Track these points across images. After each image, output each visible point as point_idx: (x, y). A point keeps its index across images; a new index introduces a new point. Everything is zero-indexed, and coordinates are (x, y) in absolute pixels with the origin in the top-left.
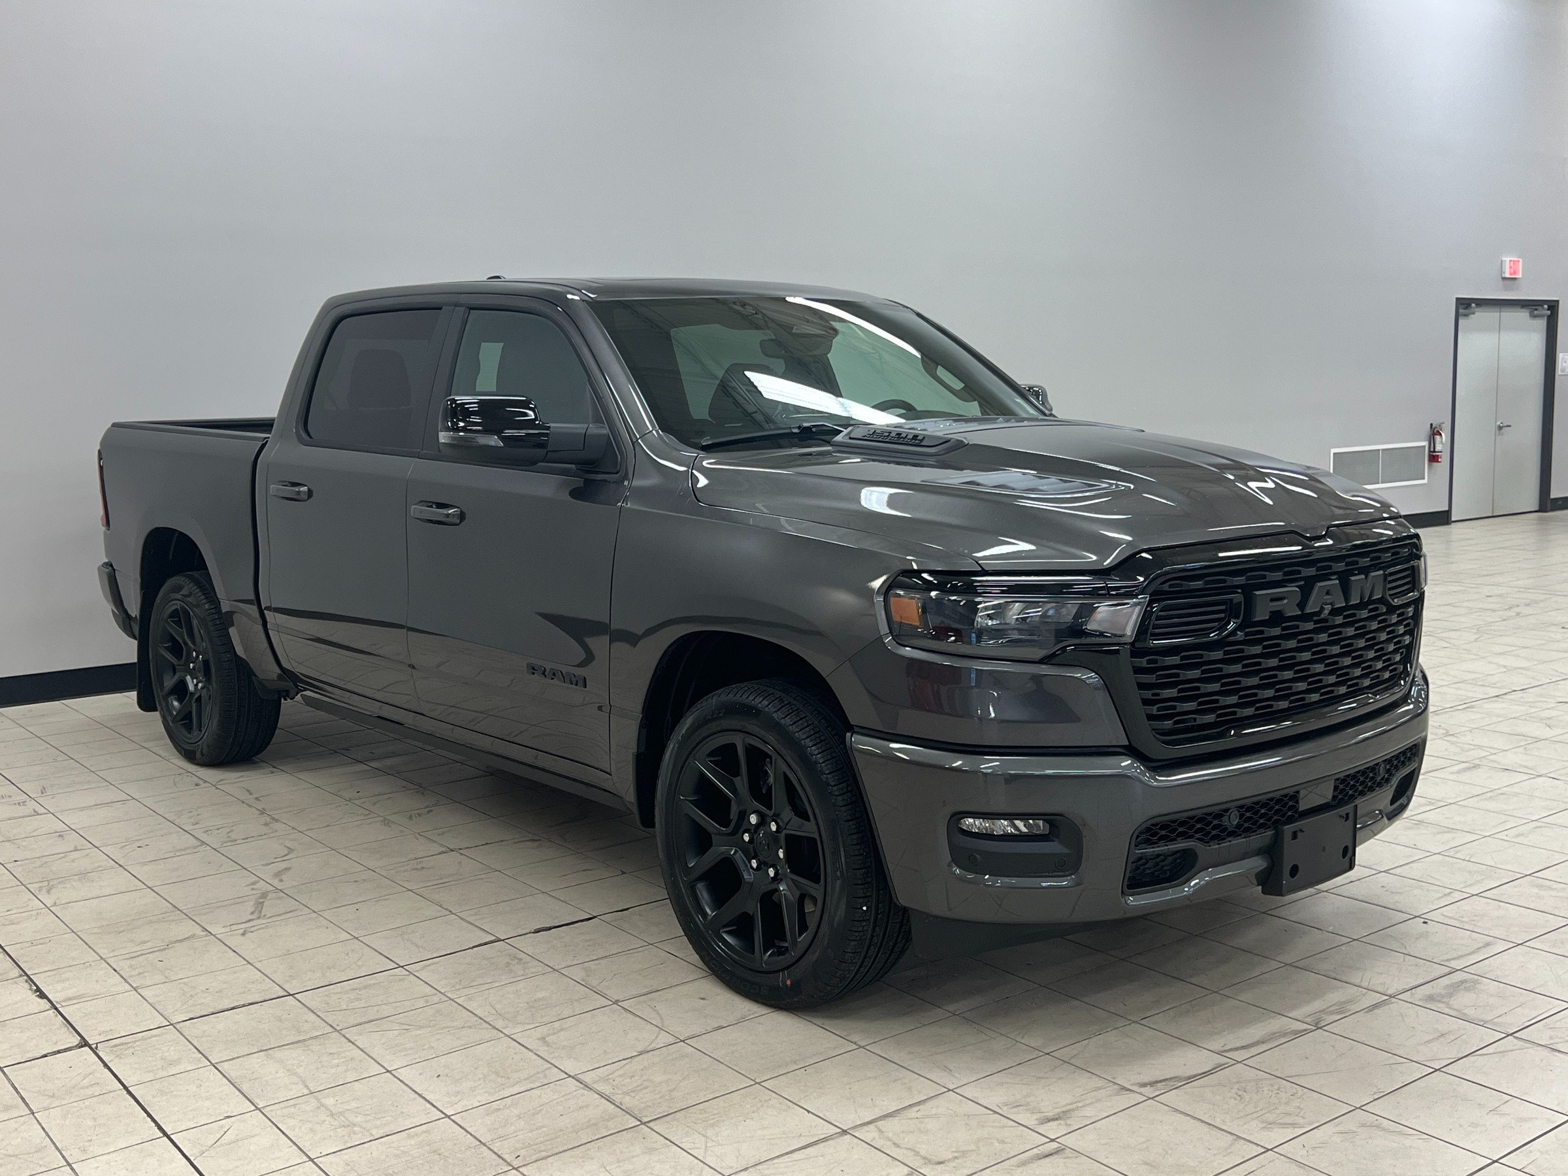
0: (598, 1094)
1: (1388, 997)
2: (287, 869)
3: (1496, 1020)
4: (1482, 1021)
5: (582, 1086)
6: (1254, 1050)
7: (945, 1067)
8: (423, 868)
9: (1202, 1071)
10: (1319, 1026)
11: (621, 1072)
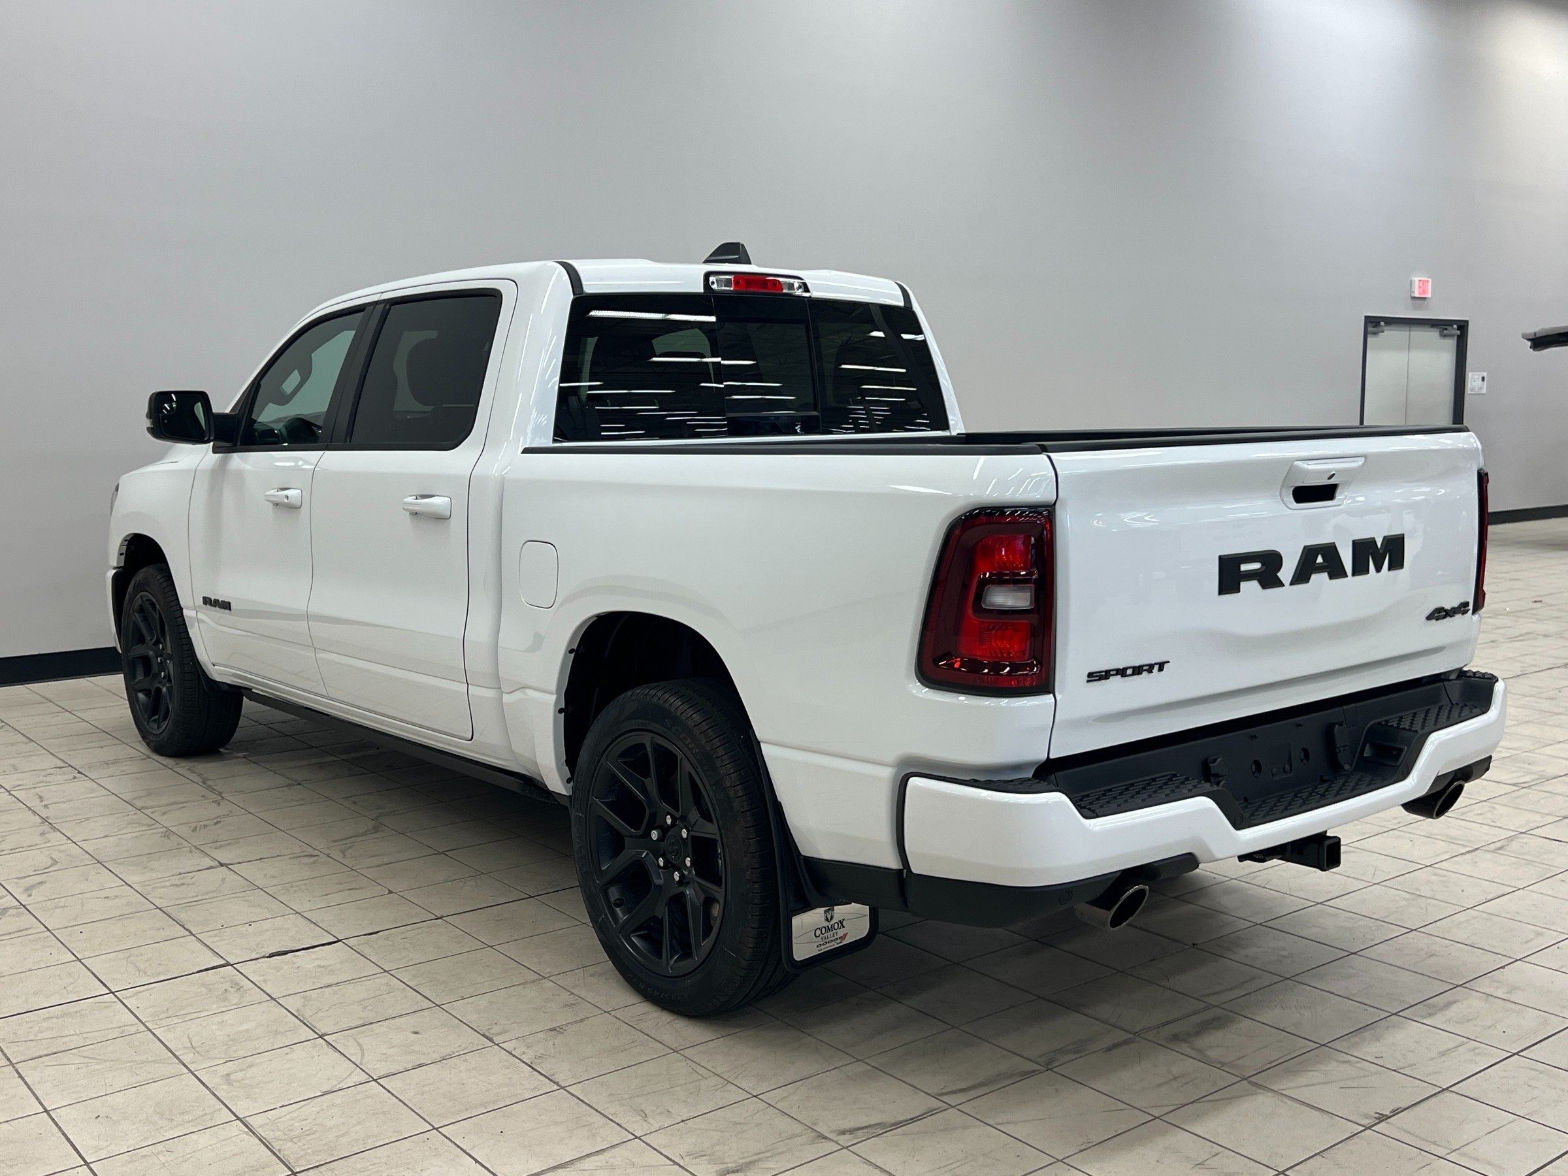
0: (260, 1140)
1: (1131, 1036)
2: (41, 883)
3: (1236, 1063)
4: (1221, 1063)
5: (247, 1130)
6: (974, 1093)
7: (642, 1111)
8: (183, 884)
9: (909, 1117)
10: (1050, 1067)
11: (295, 1114)
